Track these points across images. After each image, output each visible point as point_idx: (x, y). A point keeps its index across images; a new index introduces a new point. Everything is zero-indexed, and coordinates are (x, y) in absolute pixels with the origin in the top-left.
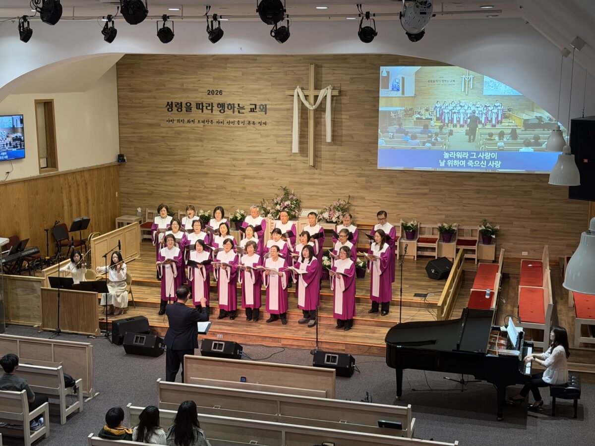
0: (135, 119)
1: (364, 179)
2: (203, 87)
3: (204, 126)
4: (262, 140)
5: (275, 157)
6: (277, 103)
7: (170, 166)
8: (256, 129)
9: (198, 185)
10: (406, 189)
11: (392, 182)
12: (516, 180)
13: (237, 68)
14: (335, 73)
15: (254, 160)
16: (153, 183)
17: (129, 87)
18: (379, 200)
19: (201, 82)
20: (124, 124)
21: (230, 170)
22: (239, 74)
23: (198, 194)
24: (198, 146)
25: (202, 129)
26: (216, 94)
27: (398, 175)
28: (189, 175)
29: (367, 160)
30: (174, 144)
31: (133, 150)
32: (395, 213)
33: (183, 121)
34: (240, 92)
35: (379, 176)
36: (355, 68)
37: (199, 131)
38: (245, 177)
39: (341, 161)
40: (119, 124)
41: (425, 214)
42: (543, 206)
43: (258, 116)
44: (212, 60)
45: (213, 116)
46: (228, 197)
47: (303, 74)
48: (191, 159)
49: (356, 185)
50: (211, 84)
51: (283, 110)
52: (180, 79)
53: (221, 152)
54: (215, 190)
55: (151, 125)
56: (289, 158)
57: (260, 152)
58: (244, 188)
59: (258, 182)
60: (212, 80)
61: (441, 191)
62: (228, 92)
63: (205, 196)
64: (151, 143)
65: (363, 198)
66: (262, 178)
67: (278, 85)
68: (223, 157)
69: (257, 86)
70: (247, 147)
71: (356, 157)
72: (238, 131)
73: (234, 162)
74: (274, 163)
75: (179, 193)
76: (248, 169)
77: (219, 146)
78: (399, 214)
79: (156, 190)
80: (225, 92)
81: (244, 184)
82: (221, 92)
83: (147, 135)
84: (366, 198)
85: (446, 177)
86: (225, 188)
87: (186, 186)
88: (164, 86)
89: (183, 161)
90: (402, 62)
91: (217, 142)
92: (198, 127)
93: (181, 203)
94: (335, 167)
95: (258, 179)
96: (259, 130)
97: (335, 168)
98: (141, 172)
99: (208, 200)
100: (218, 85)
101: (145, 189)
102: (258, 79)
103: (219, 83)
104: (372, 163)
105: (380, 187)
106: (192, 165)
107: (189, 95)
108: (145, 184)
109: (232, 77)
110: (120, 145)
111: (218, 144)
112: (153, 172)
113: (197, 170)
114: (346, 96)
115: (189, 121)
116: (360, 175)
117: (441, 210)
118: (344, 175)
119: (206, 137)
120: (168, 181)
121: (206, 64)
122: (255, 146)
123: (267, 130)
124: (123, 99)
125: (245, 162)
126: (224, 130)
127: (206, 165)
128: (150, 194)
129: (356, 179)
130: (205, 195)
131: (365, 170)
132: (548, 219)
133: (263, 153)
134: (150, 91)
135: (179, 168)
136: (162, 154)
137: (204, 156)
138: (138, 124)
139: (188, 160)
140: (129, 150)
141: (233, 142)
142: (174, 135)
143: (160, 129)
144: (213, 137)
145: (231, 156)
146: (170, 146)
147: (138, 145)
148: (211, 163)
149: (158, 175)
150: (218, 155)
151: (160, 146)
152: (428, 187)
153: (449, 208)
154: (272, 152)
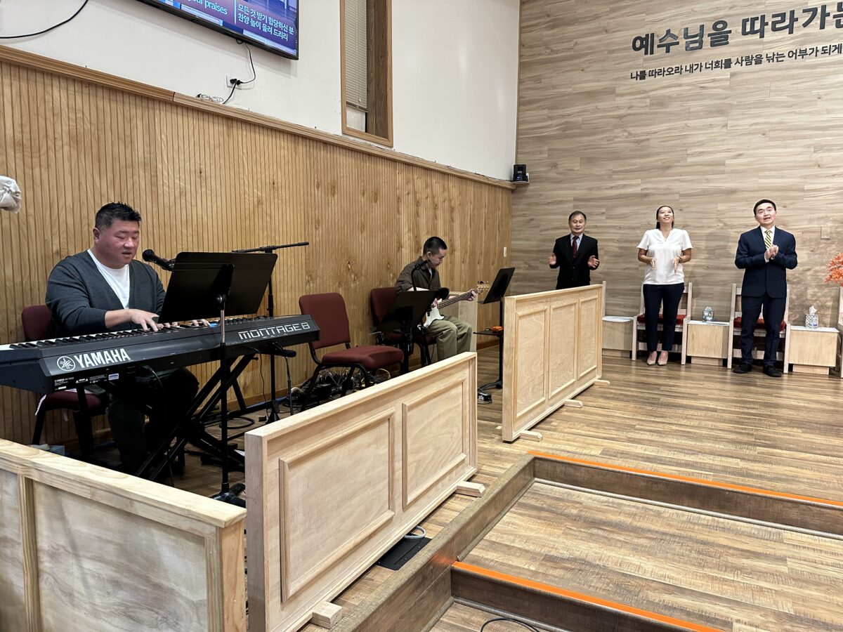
0: (554, 87)
3: (733, 75)
7: (633, 182)
17: (546, 19)
20: (530, 102)
21: (805, 177)
24: (711, 126)
25: (727, 83)
28: (682, 201)
30: (647, 129)
31: (546, 156)
33: (679, 70)
37: (718, 90)
40: (520, 104)
45: (761, 46)
48: (690, 160)
53: (778, 134)
55: (592, 95)
64: (589, 135)
68: (787, 147)
72: (834, 73)
73: (817, 156)
77: (776, 119)
83: (580, 118)
89: (668, 167)
91: (772, 109)
92: (714, 81)
98: (561, 202)
106: (693, 173)
107: (697, 7)
110: (517, 147)
112: (589, 200)
113: (705, 186)
115: (691, 70)
119: (735, 103)
120: (624, 217)
124: (530, 47)
126: (793, 77)
127: (737, 172)
134: (596, 17)
135: (656, 184)
136: (615, 156)
137: (728, 150)
138: (562, 96)
139: (682, 163)
140: (538, 157)
141: (819, 102)
142: (647, 110)
143: (614, 100)
144: (757, 98)
145: (809, 142)
146: (635, 135)
147: (559, 145)
148: (748, 164)
149: (601, 207)
150: (771, 143)
151: (612, 140)
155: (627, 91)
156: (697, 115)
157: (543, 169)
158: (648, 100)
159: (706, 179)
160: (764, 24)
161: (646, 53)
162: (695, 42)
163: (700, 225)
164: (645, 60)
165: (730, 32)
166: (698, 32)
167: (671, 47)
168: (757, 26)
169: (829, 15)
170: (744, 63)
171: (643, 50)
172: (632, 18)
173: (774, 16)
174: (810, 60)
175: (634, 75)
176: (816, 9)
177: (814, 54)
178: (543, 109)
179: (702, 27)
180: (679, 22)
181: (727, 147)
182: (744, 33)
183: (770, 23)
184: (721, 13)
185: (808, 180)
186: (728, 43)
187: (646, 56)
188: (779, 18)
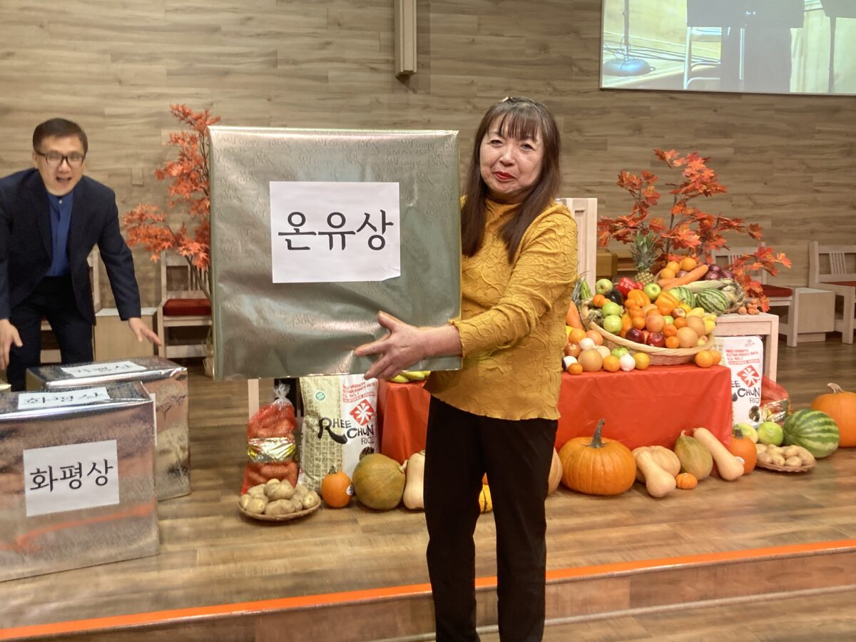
5: (271, 50)
11: (638, 129)
15: (199, 61)
18: (601, 184)
21: (104, 96)
27: (654, 107)
29: (568, 62)
35: (604, 111)
38: (162, 121)
39: (491, 63)
56: (324, 53)
57: (215, 30)
61: (761, 150)
71: (536, 51)
73: (118, 67)
74: (271, 70)
76: (173, 91)
77: (56, 6)
81: (159, 146)
94: (472, 83)
97: (474, 88)
104: (581, 70)
105: (606, 143)
117: (762, 206)
122: (195, 10)
125: (160, 68)
131: (562, 93)
133: (225, 34)
145: (102, 45)
148: (23, 70)
152: (730, 141)
153: (782, 200)
154: (259, 31)
185: (107, 101)
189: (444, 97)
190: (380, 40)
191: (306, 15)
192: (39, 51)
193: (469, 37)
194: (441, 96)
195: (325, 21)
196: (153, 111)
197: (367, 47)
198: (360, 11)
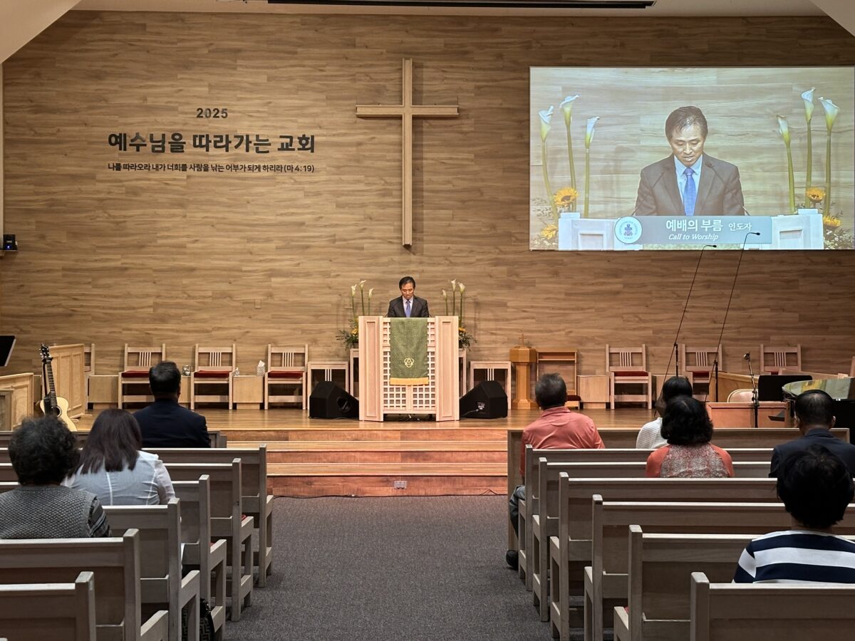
0: (39, 166)
1: (504, 268)
2: (188, 104)
3: (189, 177)
4: (308, 201)
5: (332, 234)
6: (334, 132)
7: (115, 257)
8: (295, 181)
9: (174, 293)
10: (582, 284)
11: (556, 274)
12: (771, 262)
13: (258, 68)
14: (446, 78)
15: (293, 241)
16: (75, 292)
17: (29, 104)
18: (532, 307)
19: (181, 93)
20: (16, 177)
21: (242, 261)
22: (262, 79)
23: (173, 312)
24: (174, 215)
25: (185, 183)
26: (215, 116)
27: (566, 260)
28: (155, 275)
29: (510, 235)
30: (124, 213)
31: (34, 227)
32: (564, 330)
33: (147, 167)
34: (264, 112)
35: (532, 263)
36: (484, 69)
37: (178, 188)
38: (273, 273)
39: (461, 236)
40: (6, 177)
41: (616, 329)
42: (819, 305)
43: (299, 156)
44: (205, 51)
45: (207, 158)
46: (238, 314)
47: (386, 80)
48: (160, 242)
49: (489, 281)
50: (206, 98)
51: (350, 144)
52: (141, 87)
53: (222, 226)
54: (209, 300)
55: (74, 178)
56: (362, 235)
57: (302, 224)
58: (270, 295)
59: (299, 282)
60: (207, 89)
61: (643, 285)
62: (239, 112)
63: (188, 315)
64: (73, 212)
65: (503, 305)
66: (308, 275)
67: (339, 99)
68: (229, 237)
69: (297, 101)
70: (277, 215)
71: (489, 229)
72: (257, 185)
73: (250, 245)
74: (332, 245)
75: (132, 311)
76: (279, 257)
77: (220, 215)
78: (571, 332)
79: (82, 306)
80: (233, 112)
81: (270, 287)
82: (224, 111)
83: (65, 197)
84: (509, 304)
85: (653, 260)
86: (231, 297)
87: (148, 296)
88: (106, 100)
89: (143, 247)
90: (568, 59)
91: (217, 208)
92: (175, 179)
93: (137, 330)
94: (449, 248)
95: (298, 277)
96: (300, 183)
97: (450, 252)
98: (49, 271)
99: (194, 321)
100: (219, 99)
101: (59, 306)
102: (300, 88)
103: (219, 95)
104: (517, 239)
105: (534, 282)
106: (162, 253)
107: (159, 119)
108: (57, 295)
109: (247, 85)
110: (4, 217)
111: (219, 212)
112: (76, 270)
113: (172, 264)
114: (468, 118)
115: (157, 168)
116: (497, 263)
117: (645, 321)
118: (466, 264)
119: (191, 199)
120: (108, 286)
121: (195, 60)
122: (293, 214)
123: (316, 182)
124: (14, 126)
125: (273, 245)
126: (230, 185)
127: (195, 254)
128: (69, 315)
129: (490, 269)
130: (186, 311)
131: (505, 253)
132: (827, 327)
133: (307, 226)
134: (76, 111)
135: (131, 260)
136: (98, 233)
137: (188, 236)
138: (48, 175)
139: (153, 244)
140: (26, 227)
141: (249, 206)
142: (123, 197)
143: (95, 185)
144: (207, 197)
145: (242, 234)
146: (114, 217)
147: (45, 218)
148: (202, 248)
149: (88, 277)
150: (217, 233)
151: (94, 219)
152: (620, 280)
153: (660, 317)
154: (327, 224)
155: (106, 179)
156: (162, 206)
157: (31, 239)
158: (124, 189)
159: (173, 258)
160: (208, 141)
161: (120, 149)
162: (158, 147)
163: (169, 295)
164: (120, 154)
165: (184, 143)
166: (160, 139)
167: (140, 147)
168: (204, 142)
169: (251, 142)
170: (196, 169)
171: (118, 146)
172: (107, 117)
173: (215, 136)
174: (241, 174)
175: (111, 166)
176: (242, 137)
177: (243, 169)
178: (30, 184)
179: (164, 135)
180: (146, 128)
181: (186, 233)
182: (195, 146)
183: (213, 141)
184: (177, 127)
185: (244, 263)
186: (183, 152)
187: (120, 151)
188: (218, 139)
189: (432, 257)
190: (394, 225)
191: (353, 214)
192: (210, 239)
193: (448, 222)
194: (429, 256)
195: (363, 217)
196: (269, 268)
197: (387, 230)
198: (382, 211)
